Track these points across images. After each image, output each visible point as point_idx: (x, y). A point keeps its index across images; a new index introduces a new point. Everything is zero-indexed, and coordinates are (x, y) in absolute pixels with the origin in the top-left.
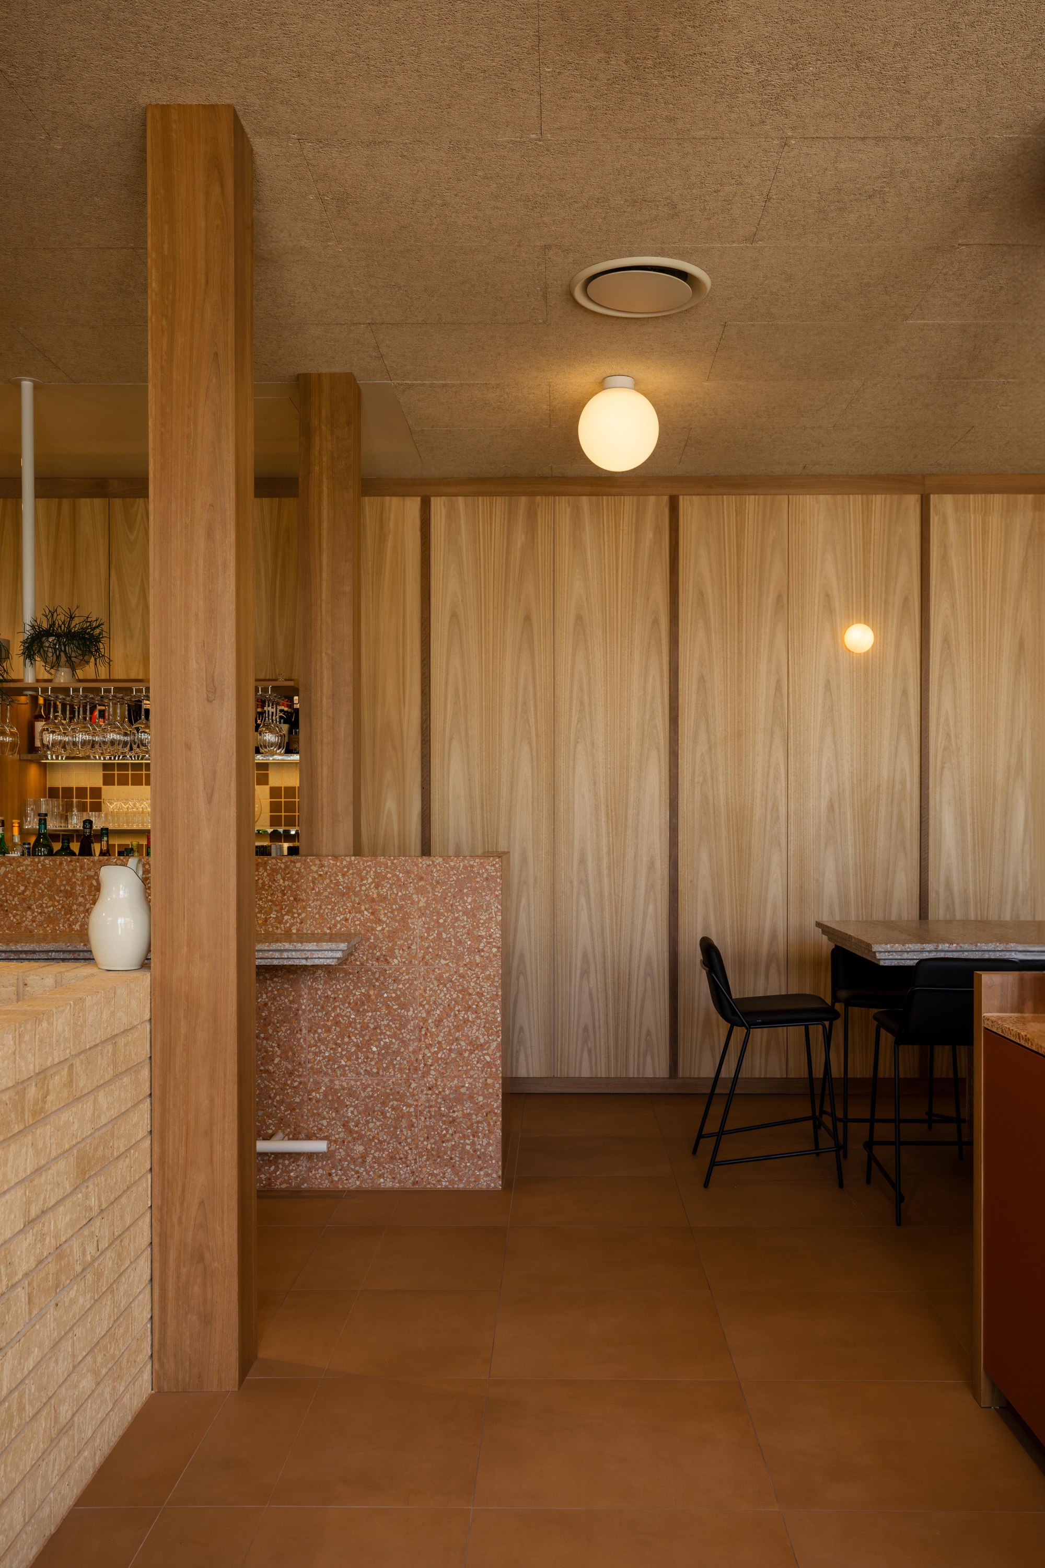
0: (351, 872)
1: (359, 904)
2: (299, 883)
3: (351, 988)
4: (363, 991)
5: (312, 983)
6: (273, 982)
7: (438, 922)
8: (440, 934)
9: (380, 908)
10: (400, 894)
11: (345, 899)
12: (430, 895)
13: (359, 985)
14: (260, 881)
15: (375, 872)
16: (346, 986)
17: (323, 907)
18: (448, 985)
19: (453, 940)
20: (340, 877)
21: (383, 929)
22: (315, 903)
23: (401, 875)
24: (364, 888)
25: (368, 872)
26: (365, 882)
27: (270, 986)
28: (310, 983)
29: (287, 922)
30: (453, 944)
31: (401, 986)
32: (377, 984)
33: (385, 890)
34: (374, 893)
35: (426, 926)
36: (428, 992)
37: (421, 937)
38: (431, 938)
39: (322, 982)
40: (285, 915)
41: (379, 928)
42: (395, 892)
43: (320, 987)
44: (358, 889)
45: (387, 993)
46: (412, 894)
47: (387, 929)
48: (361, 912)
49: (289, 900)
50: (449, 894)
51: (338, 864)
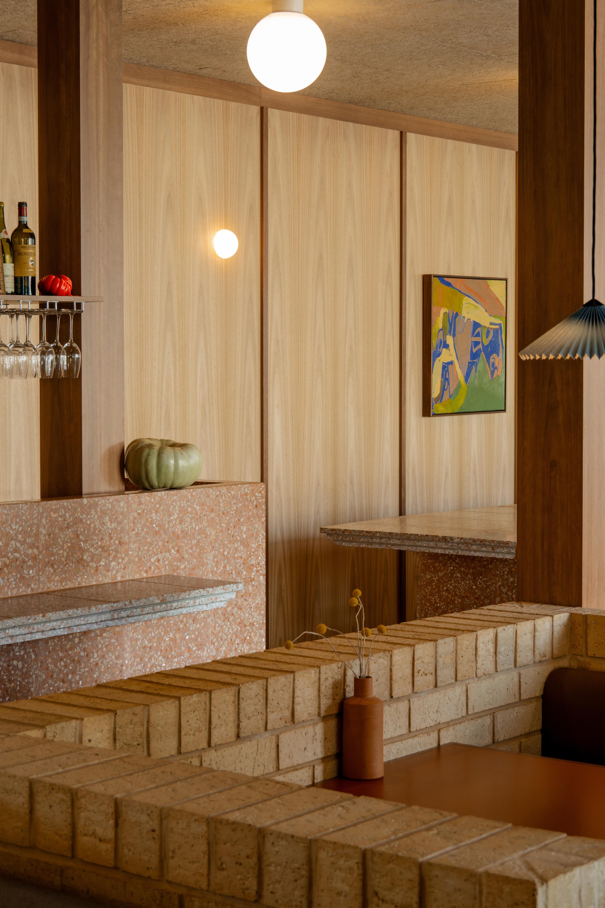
0: (162, 508)
1: (168, 542)
2: (123, 524)
3: (163, 633)
4: (171, 636)
5: (133, 634)
6: (103, 638)
7: (224, 555)
8: (225, 567)
9: (183, 544)
10: (197, 528)
11: (157, 538)
12: (218, 527)
13: (168, 629)
14: (92, 525)
15: (180, 506)
16: (159, 633)
17: (141, 549)
18: (231, 619)
19: (234, 572)
20: (154, 514)
21: (185, 568)
22: (135, 545)
23: (198, 508)
24: (171, 525)
25: (175, 507)
26: (172, 518)
27: (100, 642)
28: (131, 634)
29: (113, 569)
30: (234, 576)
31: (198, 626)
32: (181, 626)
33: (186, 525)
34: (178, 529)
35: (216, 560)
36: (217, 628)
37: (212, 572)
38: (219, 571)
39: (141, 631)
40: (112, 561)
41: (182, 567)
42: (194, 527)
43: (140, 637)
44: (167, 526)
45: (188, 634)
46: (206, 527)
47: (188, 566)
48: (169, 551)
49: (115, 544)
50: (231, 525)
51: (152, 500)
